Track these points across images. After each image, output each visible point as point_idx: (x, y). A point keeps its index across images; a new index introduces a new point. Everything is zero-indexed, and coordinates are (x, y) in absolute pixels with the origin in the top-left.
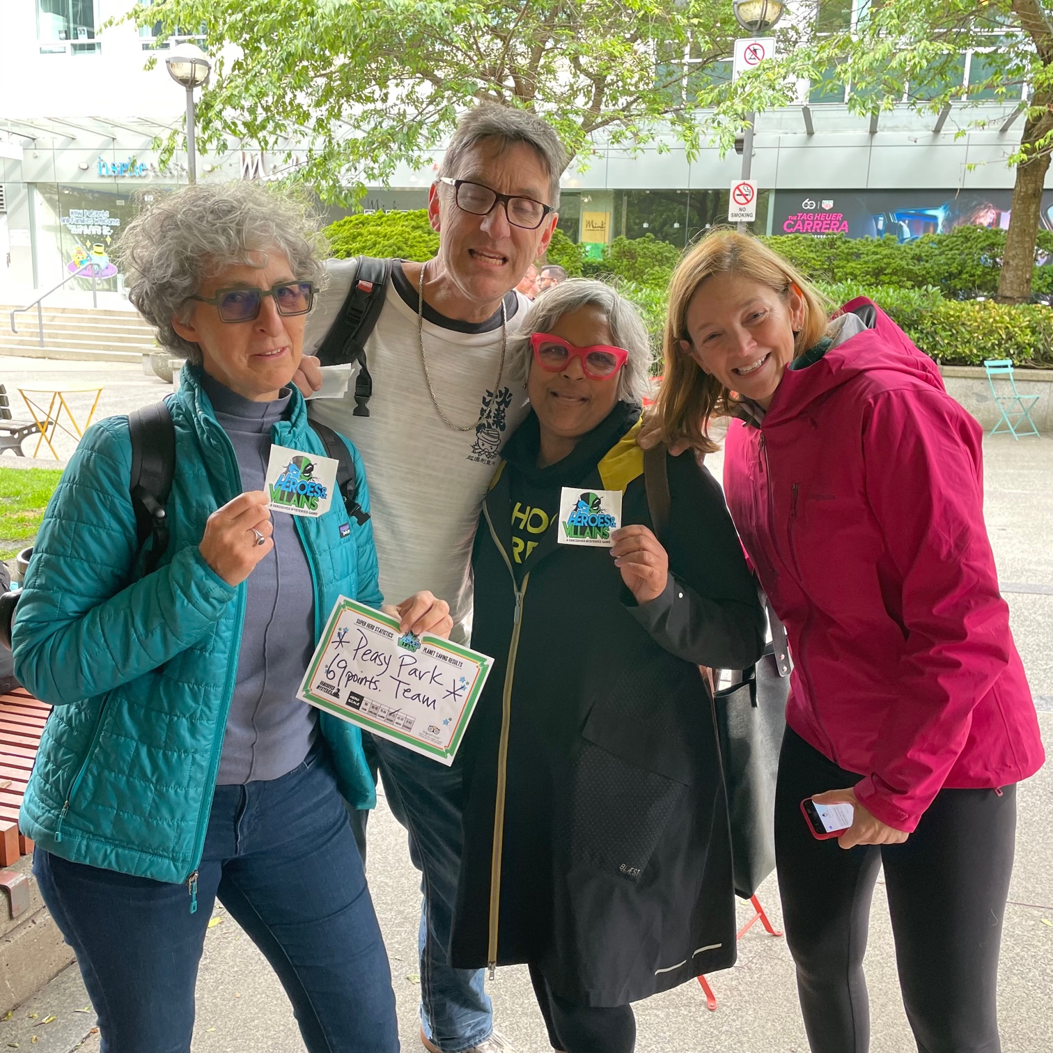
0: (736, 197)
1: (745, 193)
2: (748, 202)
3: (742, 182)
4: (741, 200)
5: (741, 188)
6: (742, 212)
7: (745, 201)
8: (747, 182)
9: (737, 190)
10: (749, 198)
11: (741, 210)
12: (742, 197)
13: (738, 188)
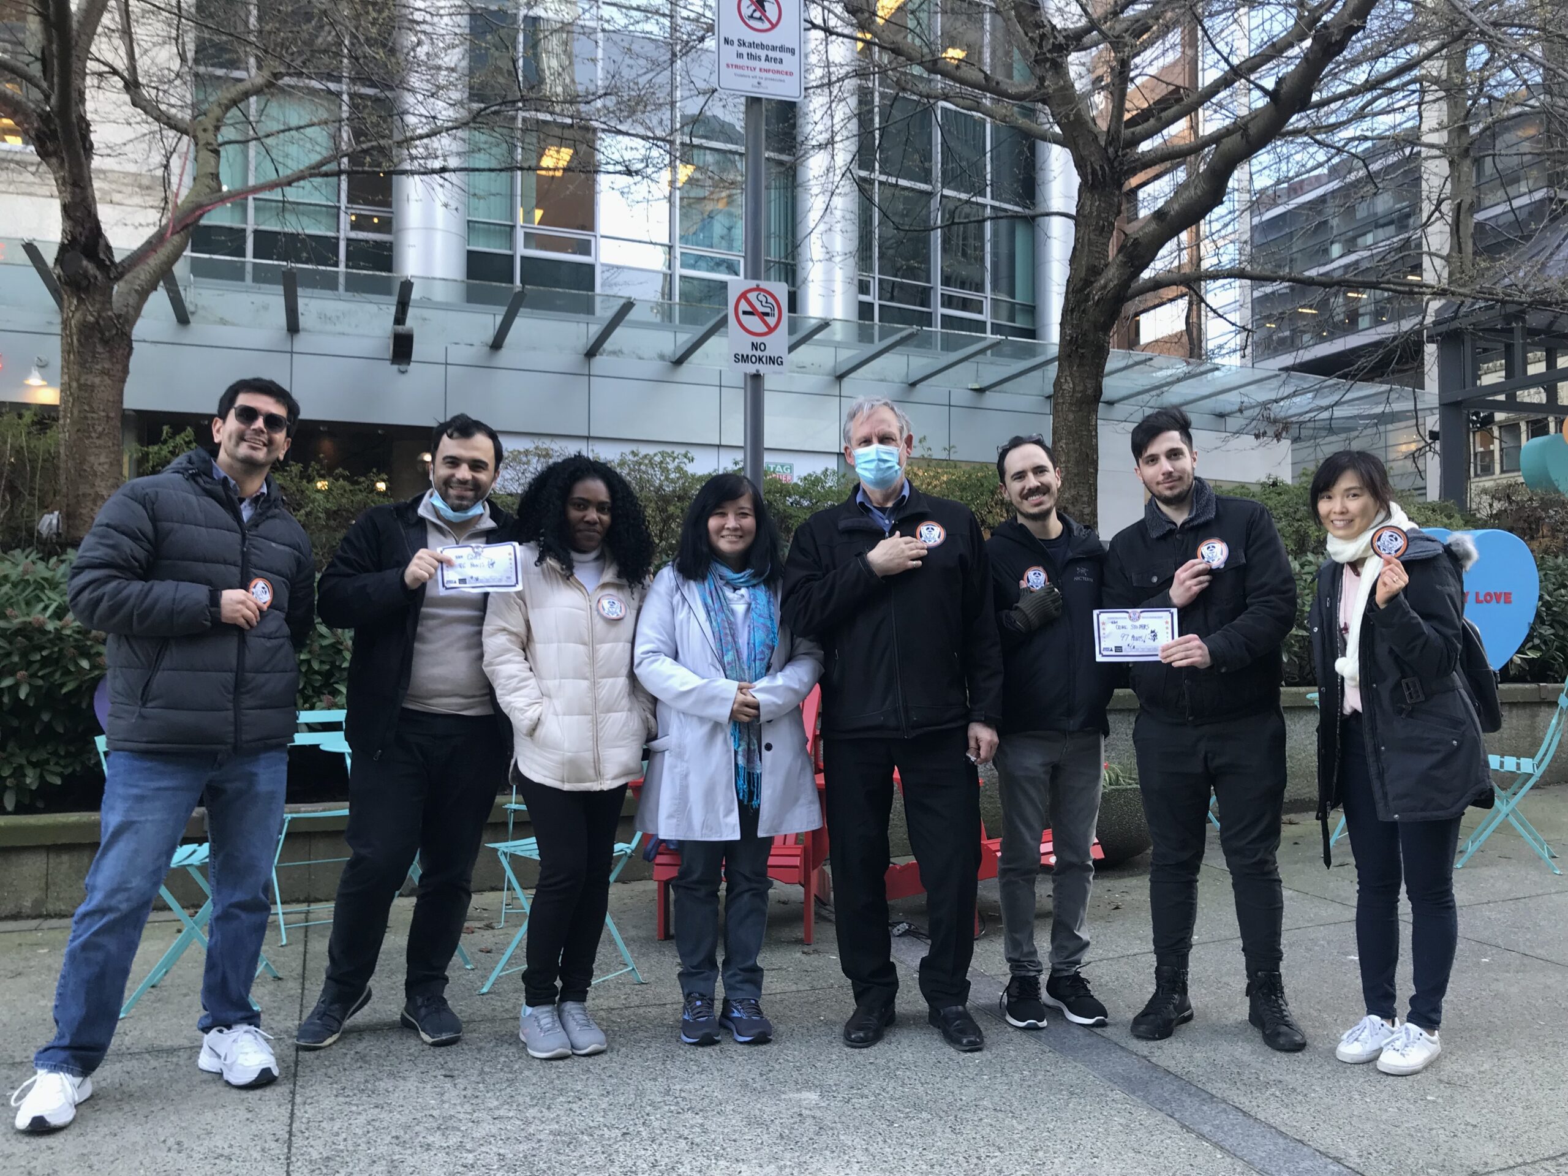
0: (743, 318)
1: (761, 309)
2: (771, 330)
3: (753, 284)
4: (753, 323)
5: (752, 296)
6: (758, 353)
7: (765, 329)
8: (764, 284)
9: (743, 301)
10: (772, 321)
11: (754, 346)
12: (756, 319)
13: (744, 296)
